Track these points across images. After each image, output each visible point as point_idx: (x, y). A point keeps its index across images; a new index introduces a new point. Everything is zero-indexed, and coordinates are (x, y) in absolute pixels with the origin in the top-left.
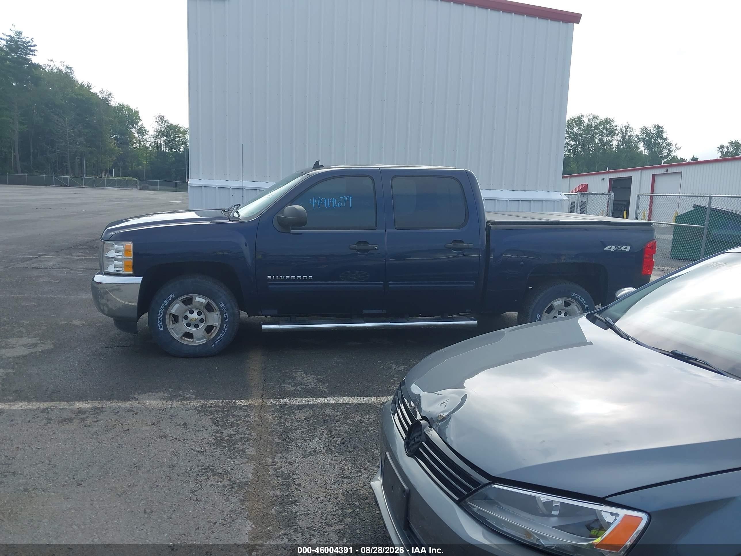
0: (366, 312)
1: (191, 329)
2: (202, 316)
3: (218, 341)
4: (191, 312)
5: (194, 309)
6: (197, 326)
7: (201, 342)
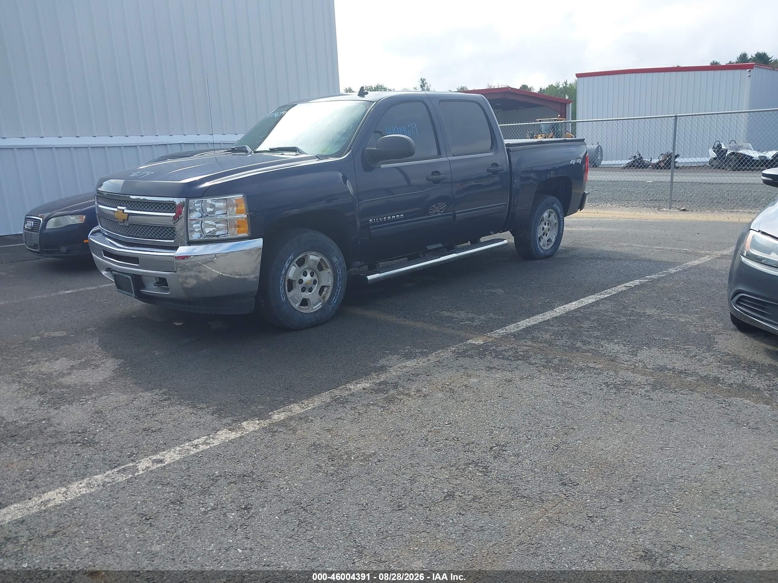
0: (429, 247)
1: (306, 295)
2: (315, 277)
3: (335, 301)
4: (305, 274)
5: (307, 270)
6: (310, 290)
7: (318, 307)
